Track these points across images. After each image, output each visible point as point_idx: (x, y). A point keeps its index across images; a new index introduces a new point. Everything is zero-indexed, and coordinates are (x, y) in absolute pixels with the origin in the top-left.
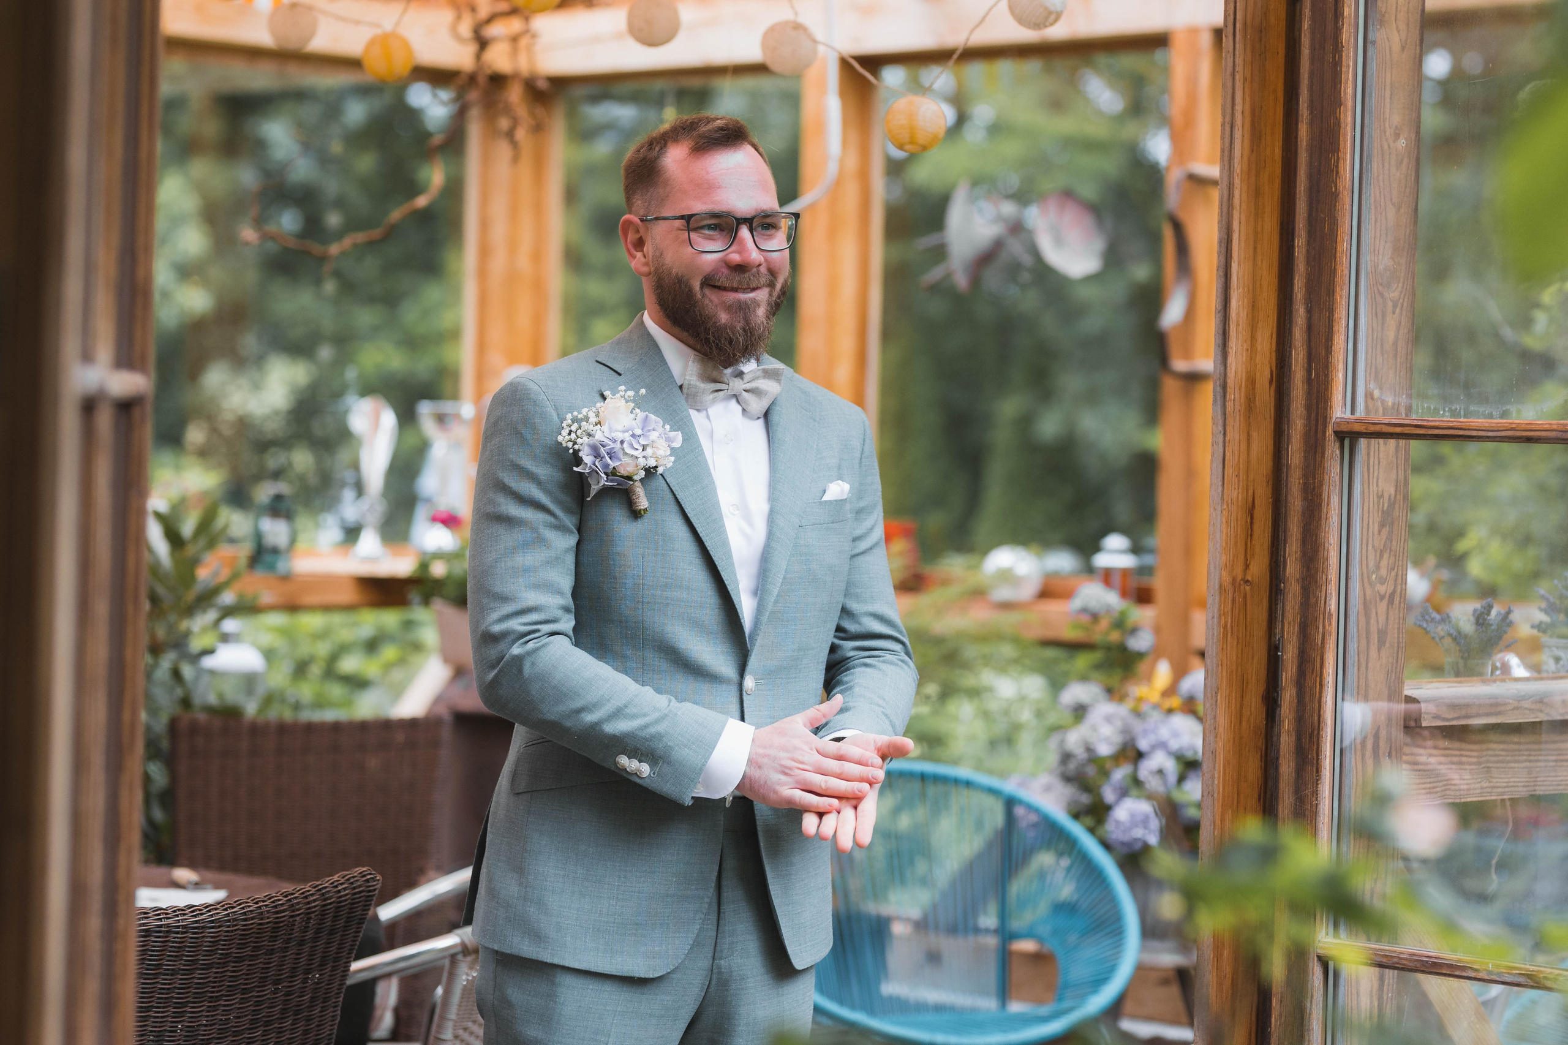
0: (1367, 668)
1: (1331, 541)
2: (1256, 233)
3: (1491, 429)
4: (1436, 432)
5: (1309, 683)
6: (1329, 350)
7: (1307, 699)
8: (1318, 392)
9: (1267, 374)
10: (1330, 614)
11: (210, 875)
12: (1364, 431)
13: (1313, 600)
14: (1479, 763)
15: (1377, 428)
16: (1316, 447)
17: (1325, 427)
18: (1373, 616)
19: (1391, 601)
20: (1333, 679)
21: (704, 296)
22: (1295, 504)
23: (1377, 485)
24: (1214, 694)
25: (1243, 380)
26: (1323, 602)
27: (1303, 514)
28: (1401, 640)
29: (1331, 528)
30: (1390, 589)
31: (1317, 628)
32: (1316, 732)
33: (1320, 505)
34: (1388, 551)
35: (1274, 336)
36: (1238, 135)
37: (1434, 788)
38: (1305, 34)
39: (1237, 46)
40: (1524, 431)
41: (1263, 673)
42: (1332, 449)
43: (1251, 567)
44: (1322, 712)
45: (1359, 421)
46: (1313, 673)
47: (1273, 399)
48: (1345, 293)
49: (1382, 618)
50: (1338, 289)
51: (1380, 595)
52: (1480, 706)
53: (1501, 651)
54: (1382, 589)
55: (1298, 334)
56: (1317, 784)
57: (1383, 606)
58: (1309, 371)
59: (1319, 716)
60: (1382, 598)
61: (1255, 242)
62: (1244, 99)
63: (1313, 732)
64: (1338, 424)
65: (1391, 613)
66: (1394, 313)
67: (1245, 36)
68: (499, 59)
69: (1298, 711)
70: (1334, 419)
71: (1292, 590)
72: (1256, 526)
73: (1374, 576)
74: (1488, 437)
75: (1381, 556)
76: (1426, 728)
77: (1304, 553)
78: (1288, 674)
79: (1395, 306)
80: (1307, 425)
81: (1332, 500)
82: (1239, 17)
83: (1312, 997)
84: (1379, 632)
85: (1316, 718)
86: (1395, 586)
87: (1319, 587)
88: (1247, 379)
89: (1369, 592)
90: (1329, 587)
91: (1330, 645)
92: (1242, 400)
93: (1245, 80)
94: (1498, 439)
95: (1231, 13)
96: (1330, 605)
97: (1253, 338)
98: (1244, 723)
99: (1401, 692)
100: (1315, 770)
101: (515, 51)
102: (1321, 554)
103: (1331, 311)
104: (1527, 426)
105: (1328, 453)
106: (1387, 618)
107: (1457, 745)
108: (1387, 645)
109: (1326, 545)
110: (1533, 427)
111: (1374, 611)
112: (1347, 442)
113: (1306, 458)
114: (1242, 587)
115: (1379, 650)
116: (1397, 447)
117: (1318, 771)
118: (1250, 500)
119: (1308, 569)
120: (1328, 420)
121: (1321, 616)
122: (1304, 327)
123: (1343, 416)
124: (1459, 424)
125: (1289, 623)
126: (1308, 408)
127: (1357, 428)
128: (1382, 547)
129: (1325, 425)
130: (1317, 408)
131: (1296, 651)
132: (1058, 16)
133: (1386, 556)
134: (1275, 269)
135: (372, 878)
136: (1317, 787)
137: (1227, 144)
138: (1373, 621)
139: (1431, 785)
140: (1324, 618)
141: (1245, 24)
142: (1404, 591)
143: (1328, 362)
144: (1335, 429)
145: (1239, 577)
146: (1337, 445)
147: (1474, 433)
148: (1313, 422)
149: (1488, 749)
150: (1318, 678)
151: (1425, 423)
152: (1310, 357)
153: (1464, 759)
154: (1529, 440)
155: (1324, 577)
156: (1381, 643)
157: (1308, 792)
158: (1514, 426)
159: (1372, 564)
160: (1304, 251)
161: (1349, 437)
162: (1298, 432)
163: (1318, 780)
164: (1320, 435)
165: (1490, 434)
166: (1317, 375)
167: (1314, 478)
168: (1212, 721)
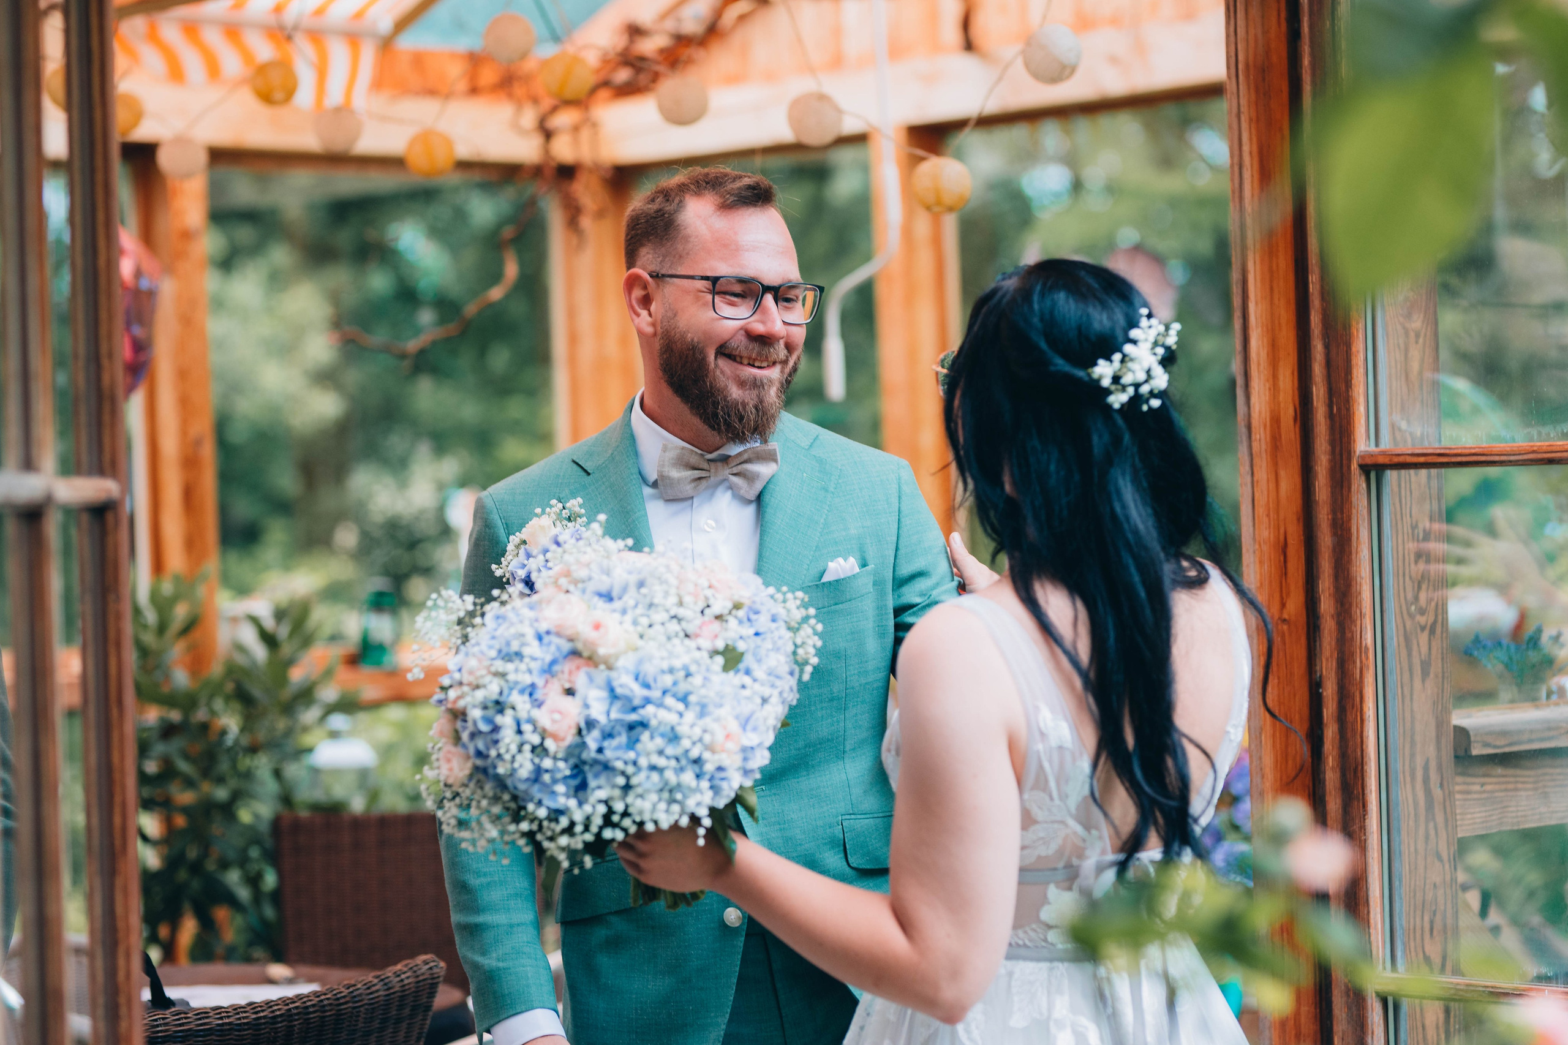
0: (1411, 699)
1: (1363, 575)
2: (1271, 271)
3: (1512, 453)
4: (1459, 459)
5: (1350, 718)
6: (1348, 384)
7: (1349, 734)
8: (1341, 427)
9: (1291, 411)
10: (1367, 648)
11: (306, 970)
12: (1388, 463)
13: (1349, 635)
14: (1536, 789)
15: (1401, 459)
16: (1342, 482)
17: (1350, 463)
18: (1415, 647)
19: (1432, 631)
20: (1374, 713)
21: (716, 366)
22: (1325, 540)
23: (1411, 516)
24: (1258, 735)
25: (1268, 420)
26: (1358, 636)
27: (1334, 550)
28: (1445, 670)
29: (1362, 562)
30: (1431, 619)
31: (1354, 662)
32: (1360, 768)
33: (1349, 539)
34: (1427, 581)
35: (1296, 374)
36: (1247, 175)
37: (1490, 816)
38: (1306, 71)
39: (1241, 87)
40: (1545, 453)
41: (1306, 711)
42: (1358, 483)
43: (1288, 605)
44: (1364, 747)
45: (1384, 453)
46: (1353, 707)
47: (1298, 436)
48: (1361, 326)
49: (1424, 649)
50: (1354, 323)
51: (1420, 626)
52: (1531, 731)
53: (1554, 675)
54: (1422, 620)
55: (1318, 369)
56: (1364, 819)
57: (1424, 637)
58: (1330, 406)
59: (1362, 751)
60: (1423, 629)
61: (1271, 281)
62: (1251, 139)
63: (1356, 767)
64: (1362, 457)
65: (1433, 644)
66: (1417, 342)
67: (1247, 77)
68: (564, 150)
69: (1340, 747)
70: (1358, 453)
71: (1328, 626)
72: (1290, 565)
73: (1413, 608)
74: (1510, 461)
75: (1419, 588)
76: (1477, 756)
77: (1337, 588)
78: (1329, 711)
79: (1417, 336)
80: (1332, 461)
81: (1361, 534)
82: (1241, 57)
83: (1373, 1033)
84: (1422, 662)
85: (1359, 753)
86: (1436, 616)
87: (1353, 622)
88: (1272, 419)
89: (1408, 624)
90: (1363, 621)
91: (1369, 679)
92: (1268, 439)
93: (1251, 120)
94: (1520, 463)
95: (1233, 54)
96: (1366, 639)
97: (1275, 377)
98: (1290, 762)
99: (1449, 722)
100: (1361, 806)
101: (576, 142)
102: (1354, 590)
103: (1348, 345)
104: (1548, 448)
105: (1354, 488)
106: (1430, 649)
107: (1510, 771)
108: (1432, 675)
109: (1358, 579)
110: (1554, 449)
111: (1415, 642)
112: (1373, 475)
113: (1333, 493)
114: (1280, 627)
115: (1423, 681)
116: (1429, 477)
117: (1364, 806)
118: (1282, 538)
119: (1342, 604)
120: (1353, 454)
121: (1358, 651)
122: (1323, 362)
123: (1367, 449)
124: (1481, 450)
125: (1327, 660)
126: (1332, 443)
127: (1381, 460)
128: (1420, 578)
129: (1349, 459)
130: (1341, 442)
131: (1335, 687)
132: (1073, 69)
133: (1424, 586)
134: (1293, 307)
135: (435, 966)
136: (1364, 822)
137: (1237, 185)
138: (1415, 653)
139: (1487, 814)
140: (1361, 652)
141: (1247, 66)
142: (1445, 620)
143: (1348, 396)
144: (1360, 463)
145: (1276, 617)
146: (1363, 478)
147: (1497, 458)
148: (1338, 457)
149: (1545, 774)
150: (1359, 714)
151: (1447, 451)
152: (1331, 392)
153: (1520, 786)
154: (1550, 462)
155: (1358, 611)
156: (1425, 674)
157: (1356, 827)
158: (1535, 448)
159: (1410, 596)
160: (1318, 287)
161: (1374, 469)
162: (1324, 467)
163: (1364, 815)
164: (1345, 469)
165: (1512, 458)
166: (1339, 409)
167: (1342, 513)
168: (1258, 762)
